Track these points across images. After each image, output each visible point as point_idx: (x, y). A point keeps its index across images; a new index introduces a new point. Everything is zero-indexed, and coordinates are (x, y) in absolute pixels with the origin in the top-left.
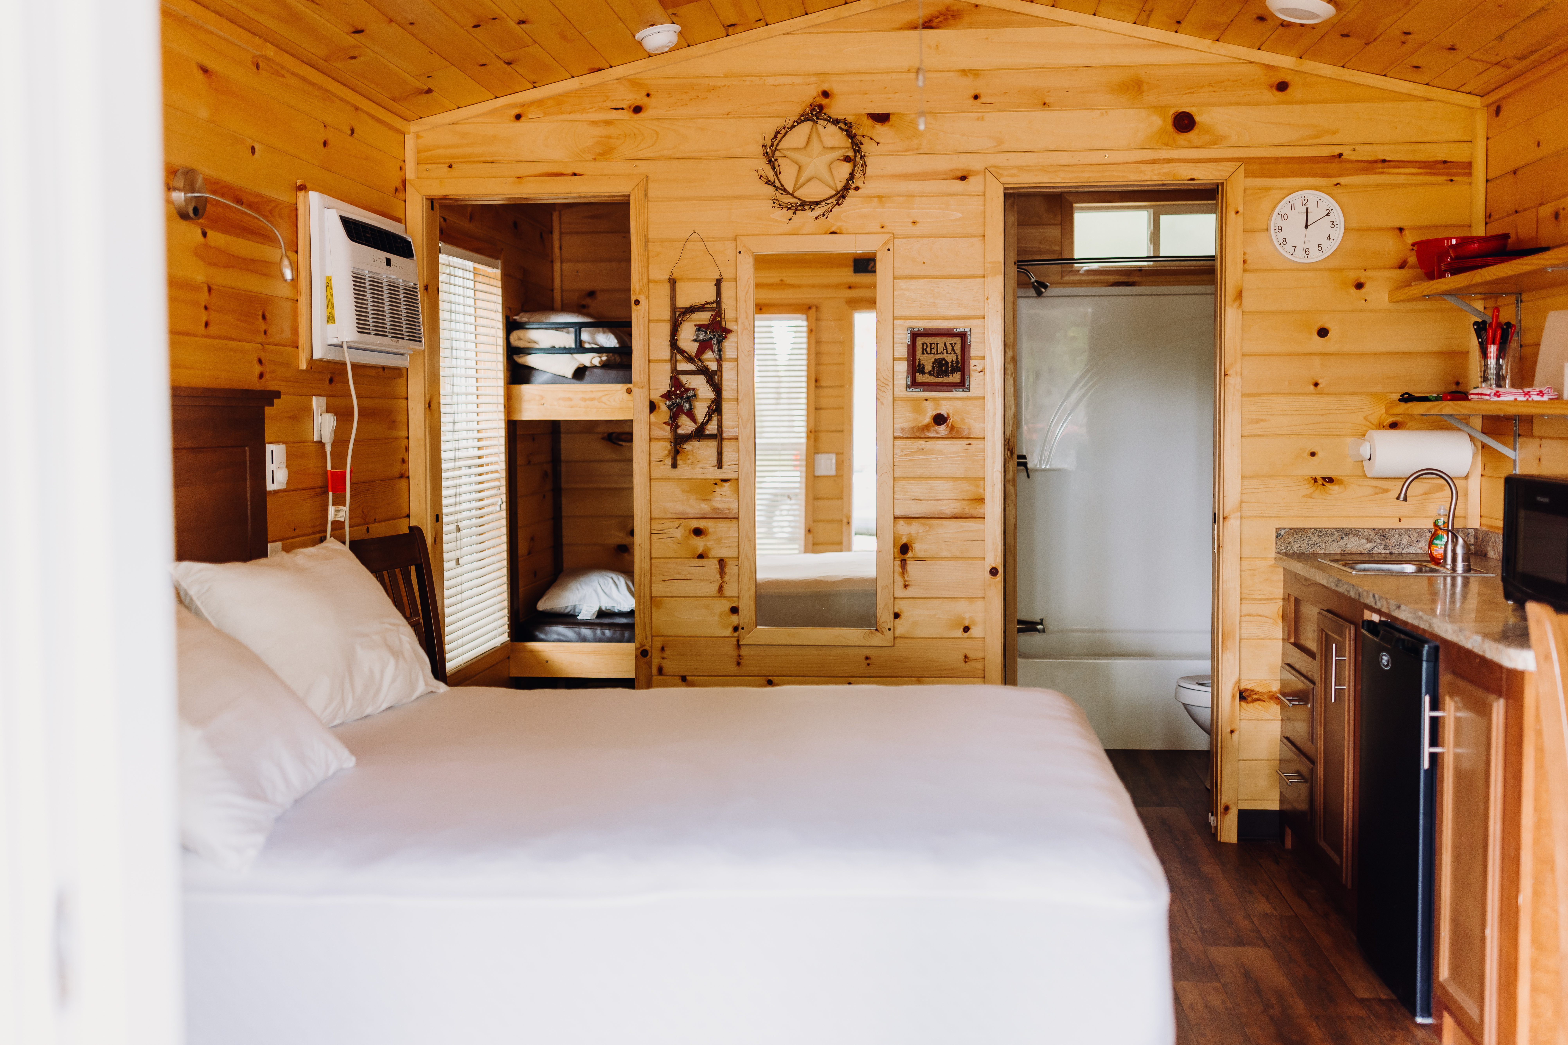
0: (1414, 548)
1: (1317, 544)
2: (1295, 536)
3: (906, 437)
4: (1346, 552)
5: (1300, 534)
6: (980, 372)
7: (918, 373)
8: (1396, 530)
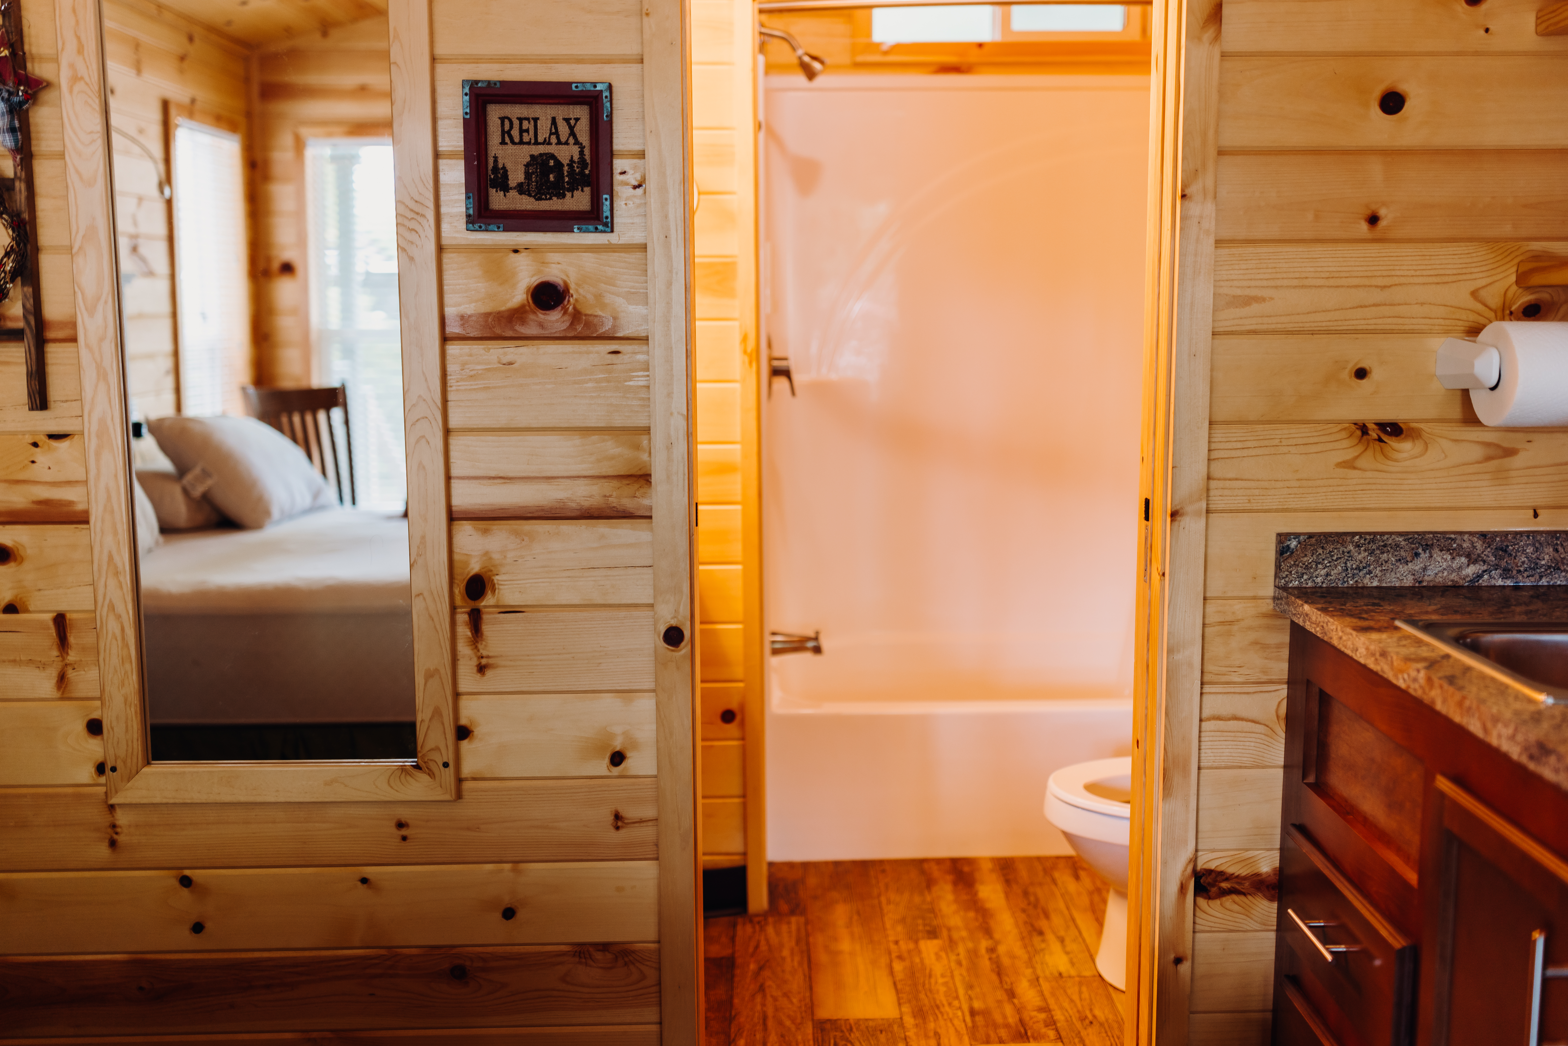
0: (1563, 574)
1: (1364, 568)
2: (1320, 551)
3: (471, 335)
4: (1425, 584)
5: (1330, 547)
6: (635, 187)
7: (493, 188)
8: (1528, 537)
